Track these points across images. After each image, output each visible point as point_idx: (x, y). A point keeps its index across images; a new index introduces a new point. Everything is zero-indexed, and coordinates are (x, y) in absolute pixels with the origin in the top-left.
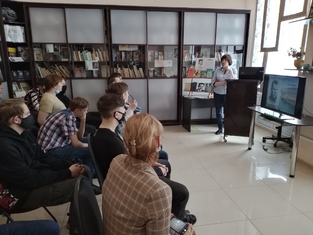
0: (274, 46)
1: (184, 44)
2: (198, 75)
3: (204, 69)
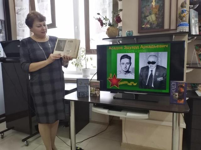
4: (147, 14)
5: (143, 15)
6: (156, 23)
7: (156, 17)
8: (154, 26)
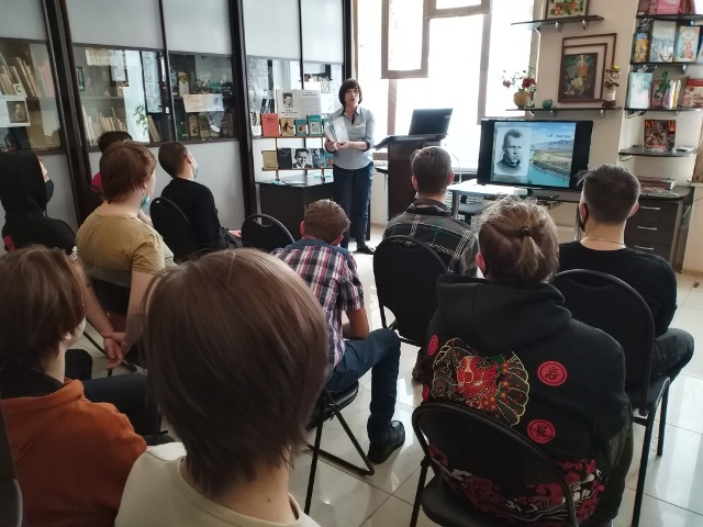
0: (418, 66)
1: (247, 53)
2: (288, 129)
3: (299, 117)
4: (572, 76)
5: (566, 77)
6: (583, 90)
7: (584, 82)
8: (581, 93)
